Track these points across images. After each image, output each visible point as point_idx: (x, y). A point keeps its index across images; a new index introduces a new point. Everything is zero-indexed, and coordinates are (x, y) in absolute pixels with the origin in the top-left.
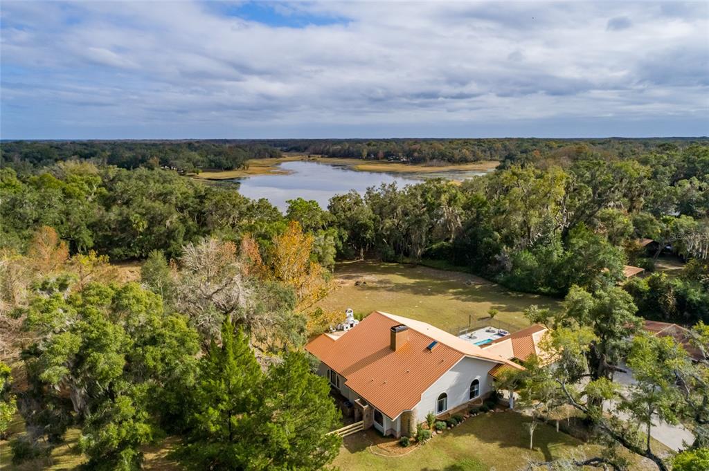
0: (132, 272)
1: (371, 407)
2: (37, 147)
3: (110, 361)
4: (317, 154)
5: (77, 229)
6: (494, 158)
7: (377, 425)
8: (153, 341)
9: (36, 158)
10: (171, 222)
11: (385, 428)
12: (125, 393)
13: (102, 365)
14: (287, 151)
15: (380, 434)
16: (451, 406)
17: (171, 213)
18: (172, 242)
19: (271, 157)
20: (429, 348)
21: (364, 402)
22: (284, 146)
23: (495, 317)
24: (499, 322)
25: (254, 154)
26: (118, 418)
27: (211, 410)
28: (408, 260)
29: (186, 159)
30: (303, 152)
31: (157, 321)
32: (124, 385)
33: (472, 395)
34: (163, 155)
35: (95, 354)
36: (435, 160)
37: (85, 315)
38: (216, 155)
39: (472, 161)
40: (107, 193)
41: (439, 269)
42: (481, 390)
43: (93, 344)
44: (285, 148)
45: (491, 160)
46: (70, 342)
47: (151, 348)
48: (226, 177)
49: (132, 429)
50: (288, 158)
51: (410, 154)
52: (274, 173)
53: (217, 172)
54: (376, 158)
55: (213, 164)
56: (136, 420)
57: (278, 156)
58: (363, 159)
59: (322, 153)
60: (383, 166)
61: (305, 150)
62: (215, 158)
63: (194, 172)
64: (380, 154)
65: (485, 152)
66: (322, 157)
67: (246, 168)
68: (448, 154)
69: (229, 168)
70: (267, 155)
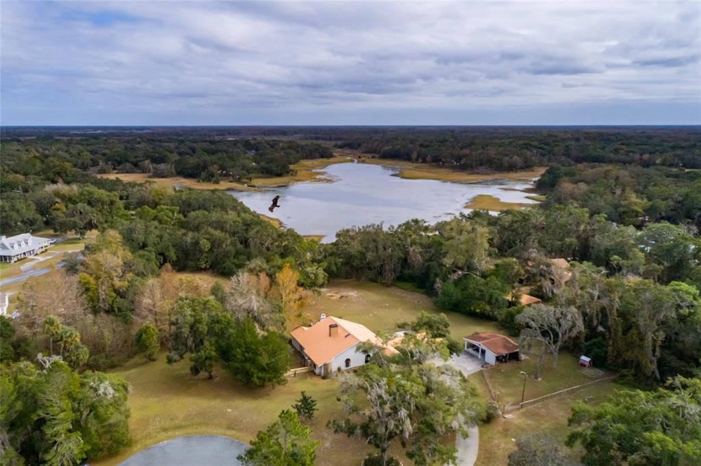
0: (200, 279)
1: (312, 361)
2: (117, 151)
3: (203, 328)
4: (368, 152)
5: (167, 248)
6: (551, 163)
7: (314, 370)
8: (218, 322)
9: (116, 161)
10: (226, 245)
11: (317, 371)
12: (207, 340)
13: (200, 329)
14: (341, 147)
15: (315, 374)
16: (353, 365)
17: (226, 239)
18: (227, 260)
19: (322, 157)
20: (346, 336)
21: (309, 359)
22: (339, 139)
25: (305, 155)
26: (205, 349)
27: (238, 350)
28: (383, 281)
29: (241, 167)
30: (356, 149)
31: (220, 314)
32: (207, 337)
33: (367, 362)
34: (222, 162)
35: (198, 325)
37: (194, 311)
38: (267, 163)
39: (522, 168)
40: (183, 218)
43: (197, 321)
44: (339, 143)
46: (190, 319)
47: (217, 325)
48: (275, 184)
49: (210, 353)
50: (339, 158)
51: (458, 159)
52: (320, 180)
53: (267, 178)
54: (424, 161)
55: (265, 171)
56: (211, 350)
57: (331, 156)
58: (413, 162)
59: (374, 152)
60: (428, 172)
61: (359, 145)
62: (267, 166)
63: (248, 179)
64: (429, 158)
65: (544, 156)
66: (373, 157)
67: (294, 174)
68: (496, 160)
69: (279, 175)
70: (318, 155)
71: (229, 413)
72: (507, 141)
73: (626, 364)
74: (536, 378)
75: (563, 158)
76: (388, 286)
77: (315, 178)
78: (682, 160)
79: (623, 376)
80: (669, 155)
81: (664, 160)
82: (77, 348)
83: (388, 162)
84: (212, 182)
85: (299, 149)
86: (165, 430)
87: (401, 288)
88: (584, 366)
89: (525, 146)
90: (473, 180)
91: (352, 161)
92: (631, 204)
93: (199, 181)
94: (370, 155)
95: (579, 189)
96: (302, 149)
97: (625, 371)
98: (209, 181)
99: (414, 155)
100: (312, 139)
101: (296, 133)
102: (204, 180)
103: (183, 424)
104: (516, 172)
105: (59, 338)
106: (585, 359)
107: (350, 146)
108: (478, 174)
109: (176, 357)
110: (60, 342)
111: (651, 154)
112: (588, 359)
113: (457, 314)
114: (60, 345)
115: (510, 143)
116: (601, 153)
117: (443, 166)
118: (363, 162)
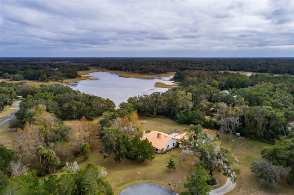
1: (156, 148)
4: (104, 68)
6: (172, 71)
7: (157, 152)
10: (84, 107)
11: (159, 152)
14: (91, 66)
16: (170, 148)
17: (83, 105)
19: (86, 70)
20: (165, 137)
21: (154, 147)
23: (177, 130)
24: (178, 131)
28: (152, 116)
29: (57, 75)
30: (97, 67)
33: (173, 145)
36: (151, 73)
39: (164, 72)
41: (161, 118)
42: (175, 145)
43: (118, 138)
45: (171, 71)
48: (74, 81)
49: (125, 151)
50: (92, 70)
51: (141, 70)
52: (92, 79)
53: (69, 79)
54: (128, 71)
55: (68, 76)
56: (125, 150)
57: (89, 70)
58: (123, 71)
59: (105, 67)
60: (132, 75)
61: (98, 65)
62: (68, 74)
63: (61, 80)
64: (130, 69)
65: (169, 68)
66: (106, 70)
67: (80, 77)
68: (155, 70)
69: (74, 78)
70: (84, 69)
71: (139, 174)
72: (154, 63)
73: (251, 134)
74: (228, 142)
75: (175, 68)
76: (154, 117)
77: (89, 79)
78: (211, 68)
79: (252, 138)
80: (207, 67)
81: (206, 69)
82: (55, 159)
83: (113, 71)
84: (45, 82)
85: (76, 67)
86: (119, 186)
87: (159, 118)
88: (238, 136)
89: (161, 65)
90: (150, 77)
91: (99, 71)
92: (214, 83)
93: (38, 82)
94: (105, 69)
95: (194, 79)
96: (77, 67)
97: (251, 136)
98: (43, 81)
99: (124, 69)
100: (75, 63)
101: (66, 60)
102: (40, 81)
103: (124, 181)
104: (163, 74)
105: (47, 156)
106: (238, 134)
107: (94, 65)
108: (150, 75)
109: (107, 155)
110: (48, 157)
111: (201, 67)
112: (239, 134)
113: (186, 125)
114: (48, 158)
115: (156, 64)
116: (186, 67)
117: (135, 73)
118: (103, 71)
